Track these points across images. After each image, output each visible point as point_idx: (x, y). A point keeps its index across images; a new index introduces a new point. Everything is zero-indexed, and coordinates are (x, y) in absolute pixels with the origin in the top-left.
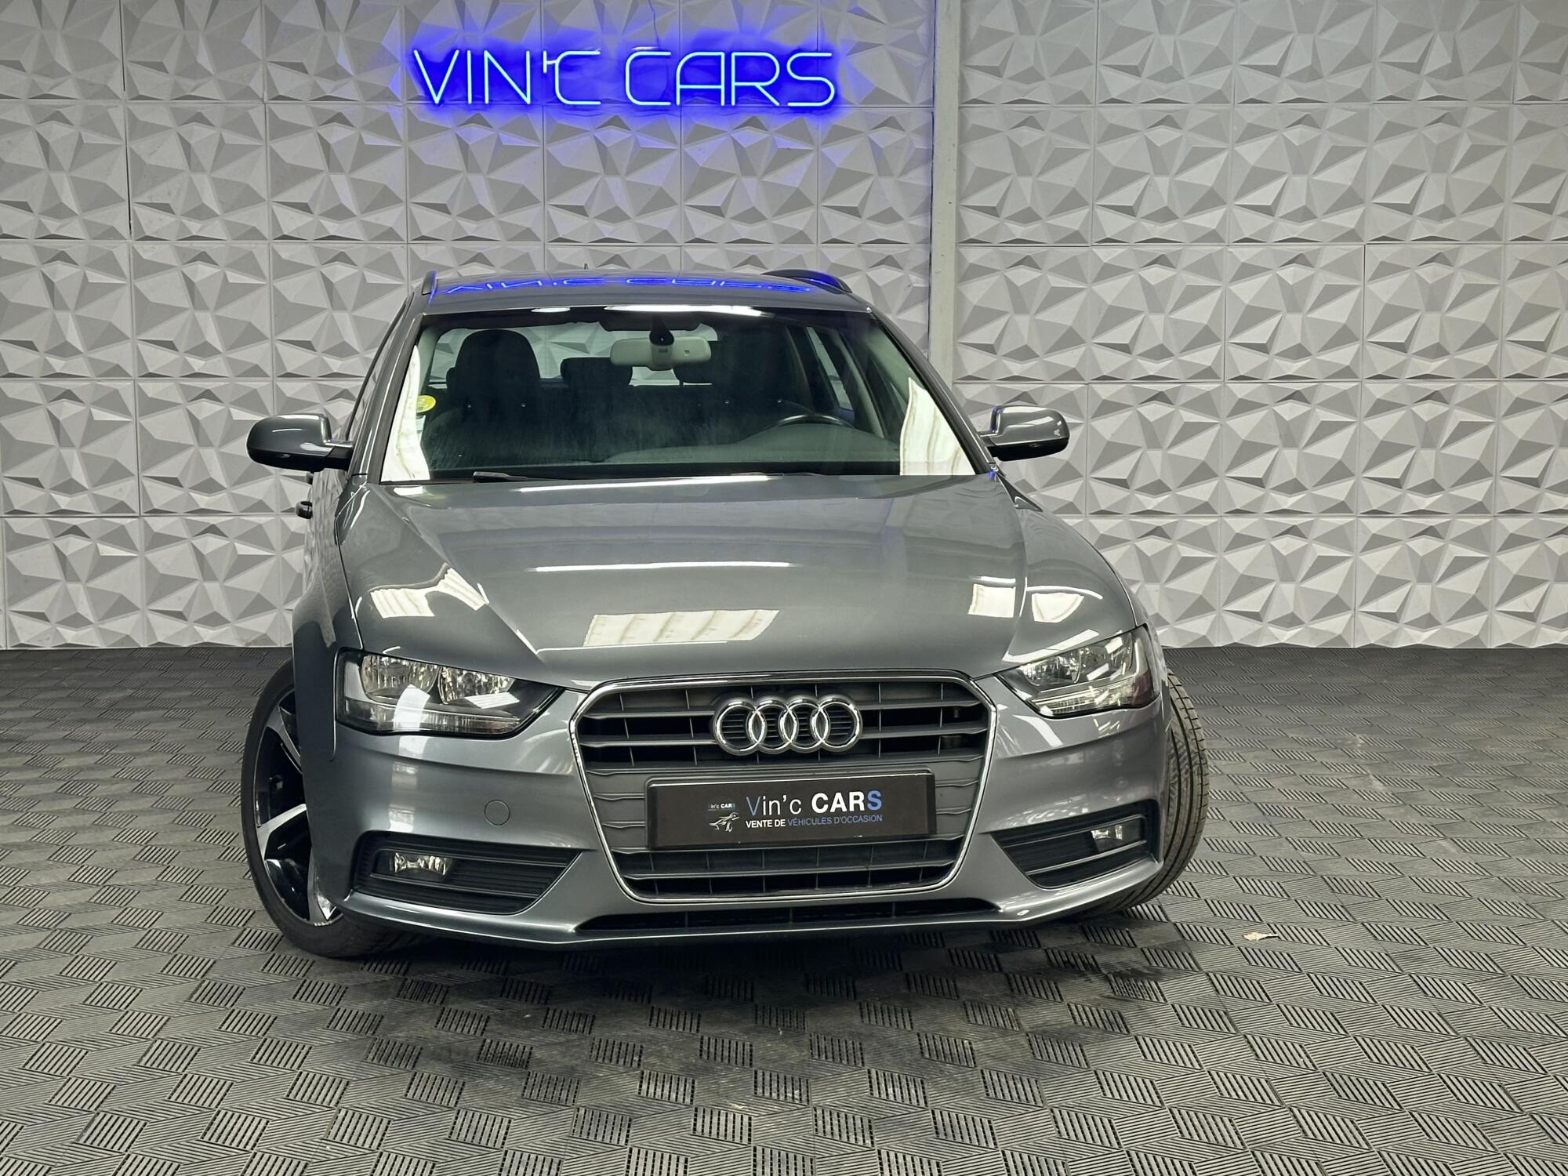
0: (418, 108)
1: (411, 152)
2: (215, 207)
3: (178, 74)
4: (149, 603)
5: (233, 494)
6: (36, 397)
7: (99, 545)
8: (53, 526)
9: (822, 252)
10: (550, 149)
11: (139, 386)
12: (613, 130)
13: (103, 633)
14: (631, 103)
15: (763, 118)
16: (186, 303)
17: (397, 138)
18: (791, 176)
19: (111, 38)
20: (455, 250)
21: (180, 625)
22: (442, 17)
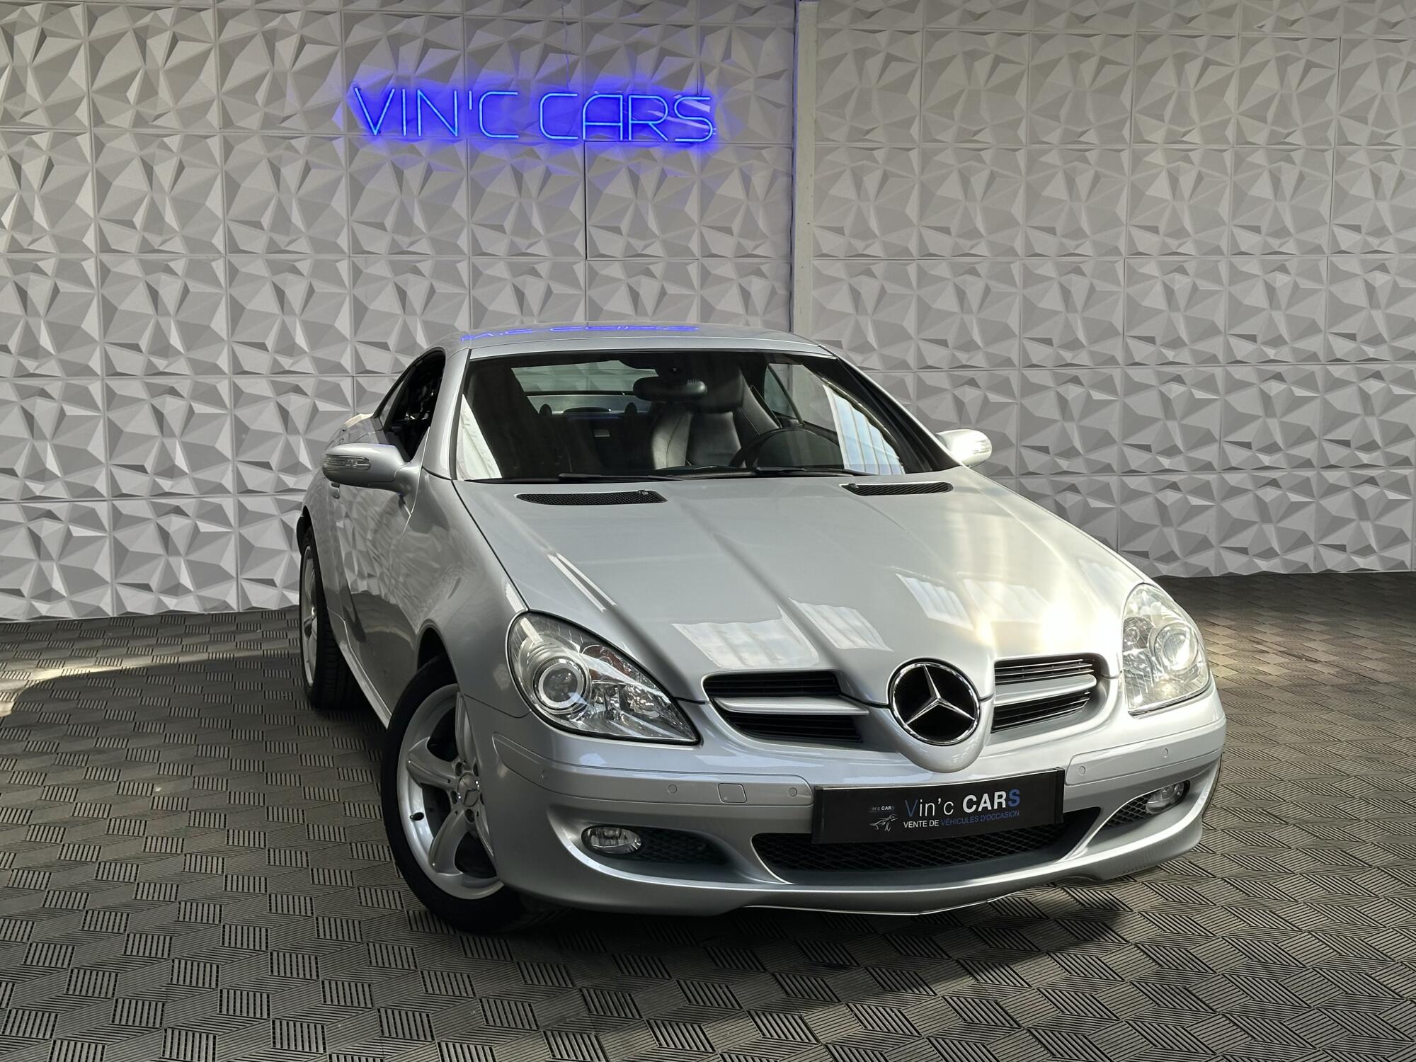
0: (357, 137)
1: (351, 176)
2: (175, 224)
4: (116, 578)
5: (194, 479)
6: (11, 395)
7: (72, 528)
8: (26, 511)
10: (473, 175)
11: (107, 385)
12: (526, 159)
13: (75, 605)
14: (544, 137)
15: (654, 150)
16: (148, 309)
17: (340, 165)
19: (76, 74)
20: (392, 264)
21: (145, 596)
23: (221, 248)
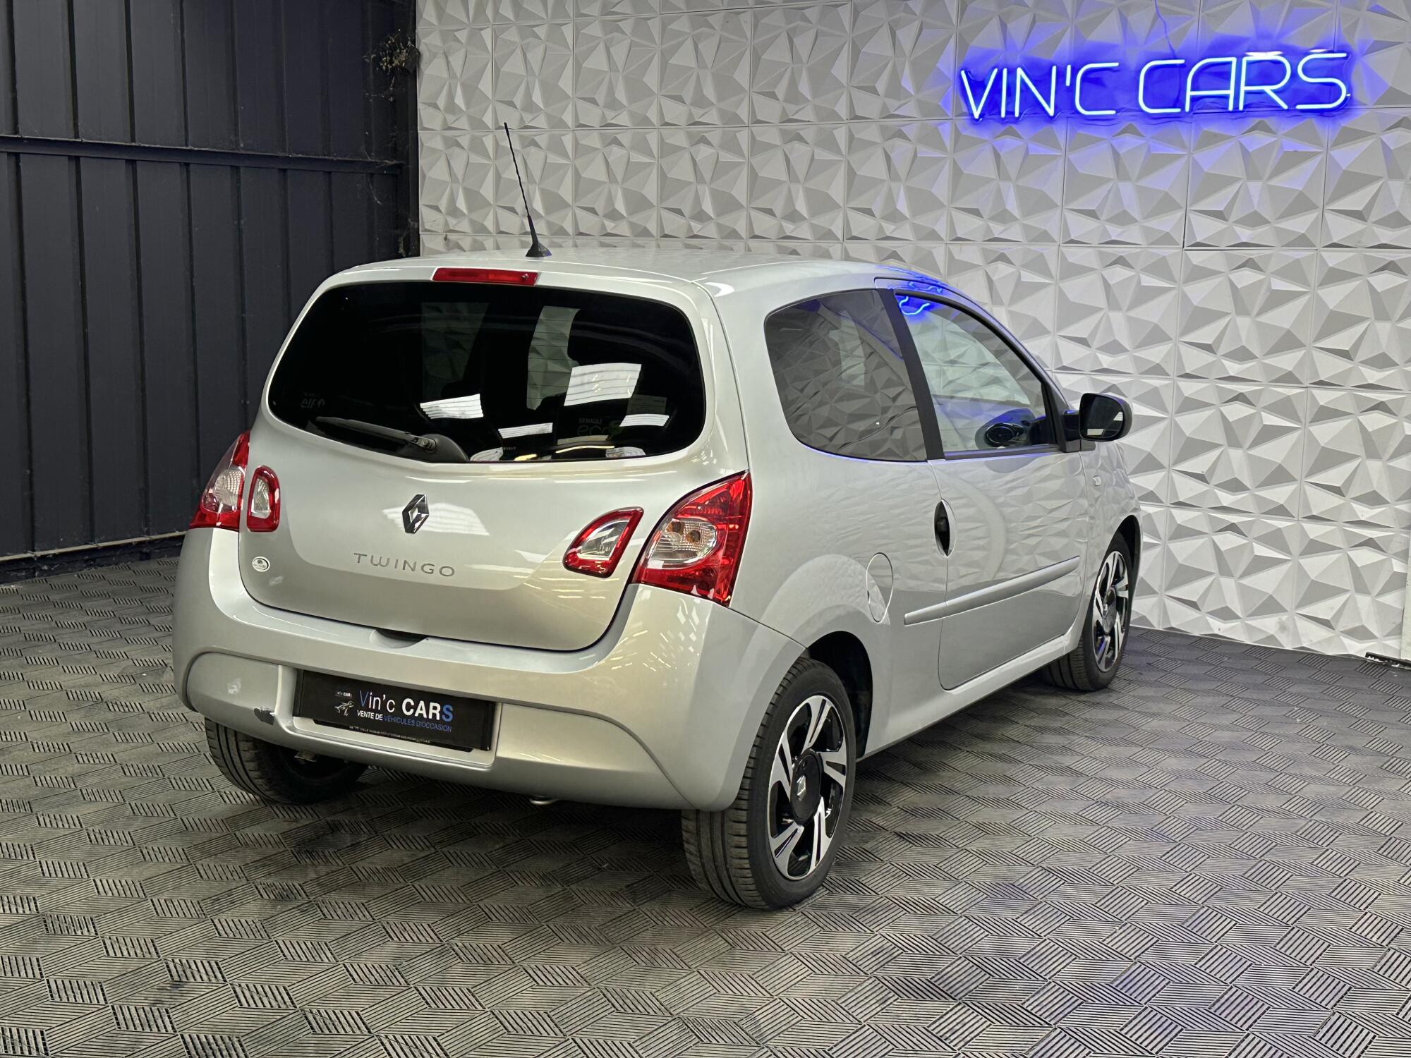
0: (962, 122)
1: (955, 163)
2: (804, 212)
3: (786, 101)
9: (1321, 257)
10: (1070, 157)
12: (1127, 137)
14: (1141, 111)
15: (1271, 121)
17: (947, 151)
18: (1295, 180)
19: (742, 75)
20: (985, 252)
22: (987, 39)
23: (840, 235)
